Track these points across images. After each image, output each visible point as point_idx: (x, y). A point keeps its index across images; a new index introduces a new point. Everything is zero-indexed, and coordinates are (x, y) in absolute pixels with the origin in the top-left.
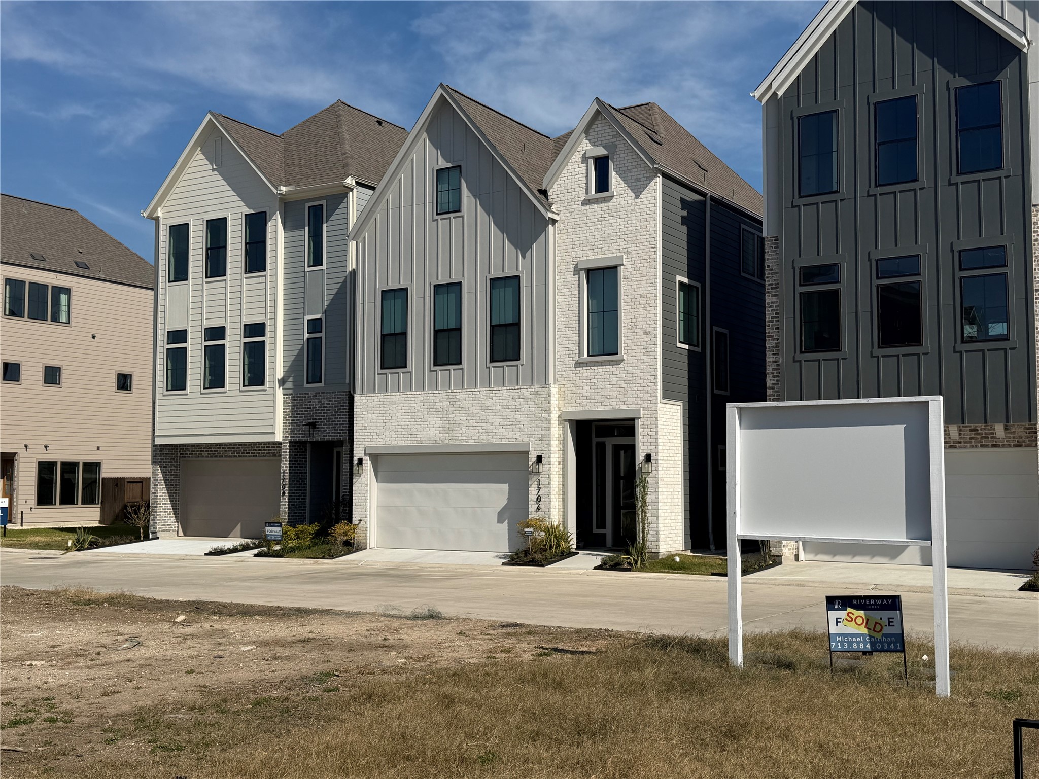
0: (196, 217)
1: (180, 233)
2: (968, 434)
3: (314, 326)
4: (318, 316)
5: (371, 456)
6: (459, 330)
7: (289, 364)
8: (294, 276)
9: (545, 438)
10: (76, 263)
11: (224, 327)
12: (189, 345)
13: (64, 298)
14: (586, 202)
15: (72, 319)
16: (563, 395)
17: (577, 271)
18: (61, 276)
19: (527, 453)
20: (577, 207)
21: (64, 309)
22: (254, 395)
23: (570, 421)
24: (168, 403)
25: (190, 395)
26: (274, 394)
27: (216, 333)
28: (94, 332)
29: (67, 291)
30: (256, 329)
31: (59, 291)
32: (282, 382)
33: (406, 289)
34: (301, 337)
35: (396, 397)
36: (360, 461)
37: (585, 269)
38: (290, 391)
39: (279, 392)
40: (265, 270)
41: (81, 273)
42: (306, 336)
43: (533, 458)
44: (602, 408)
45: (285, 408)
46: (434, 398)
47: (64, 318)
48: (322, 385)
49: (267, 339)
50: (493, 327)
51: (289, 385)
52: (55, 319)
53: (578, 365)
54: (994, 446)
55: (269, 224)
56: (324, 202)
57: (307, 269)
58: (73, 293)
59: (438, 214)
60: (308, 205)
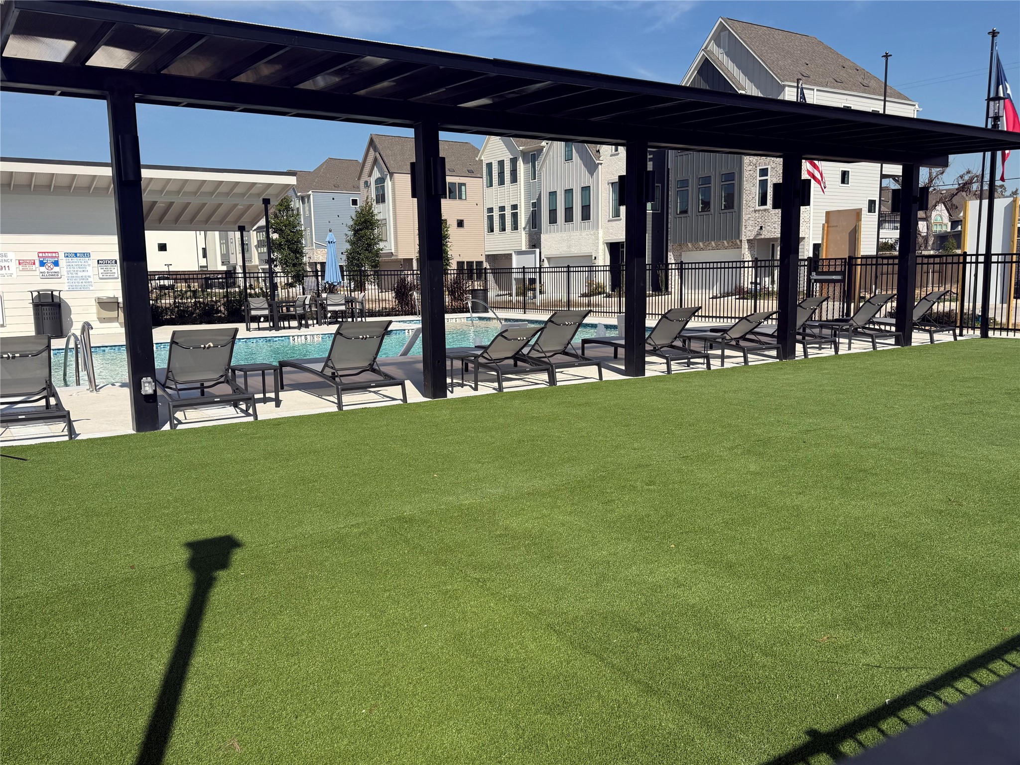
0: (495, 159)
1: (489, 166)
2: (731, 244)
3: (534, 205)
4: (535, 201)
5: (546, 258)
6: (572, 208)
7: (526, 221)
8: (528, 185)
9: (597, 250)
10: (468, 171)
11: (505, 206)
12: (494, 214)
13: (463, 187)
14: (611, 156)
15: (467, 197)
16: (604, 233)
17: (608, 184)
18: (461, 178)
19: (592, 256)
20: (609, 157)
21: (463, 193)
22: (515, 234)
23: (606, 243)
24: (489, 237)
25: (495, 234)
26: (521, 234)
27: (502, 209)
28: (477, 202)
29: (464, 184)
30: (515, 207)
31: (461, 185)
32: (524, 228)
33: (556, 191)
34: (529, 210)
35: (553, 235)
36: (543, 260)
37: (611, 183)
38: (528, 232)
39: (523, 233)
40: (517, 182)
41: (470, 176)
42: (532, 209)
43: (593, 258)
44: (615, 238)
45: (526, 239)
46: (565, 235)
47: (464, 197)
48: (537, 229)
49: (518, 211)
50: (582, 207)
51: (527, 229)
52: (460, 198)
53: (609, 221)
54: (737, 248)
55: (518, 162)
56: (536, 153)
57: (531, 181)
58: (467, 185)
59: (566, 161)
60: (531, 154)
